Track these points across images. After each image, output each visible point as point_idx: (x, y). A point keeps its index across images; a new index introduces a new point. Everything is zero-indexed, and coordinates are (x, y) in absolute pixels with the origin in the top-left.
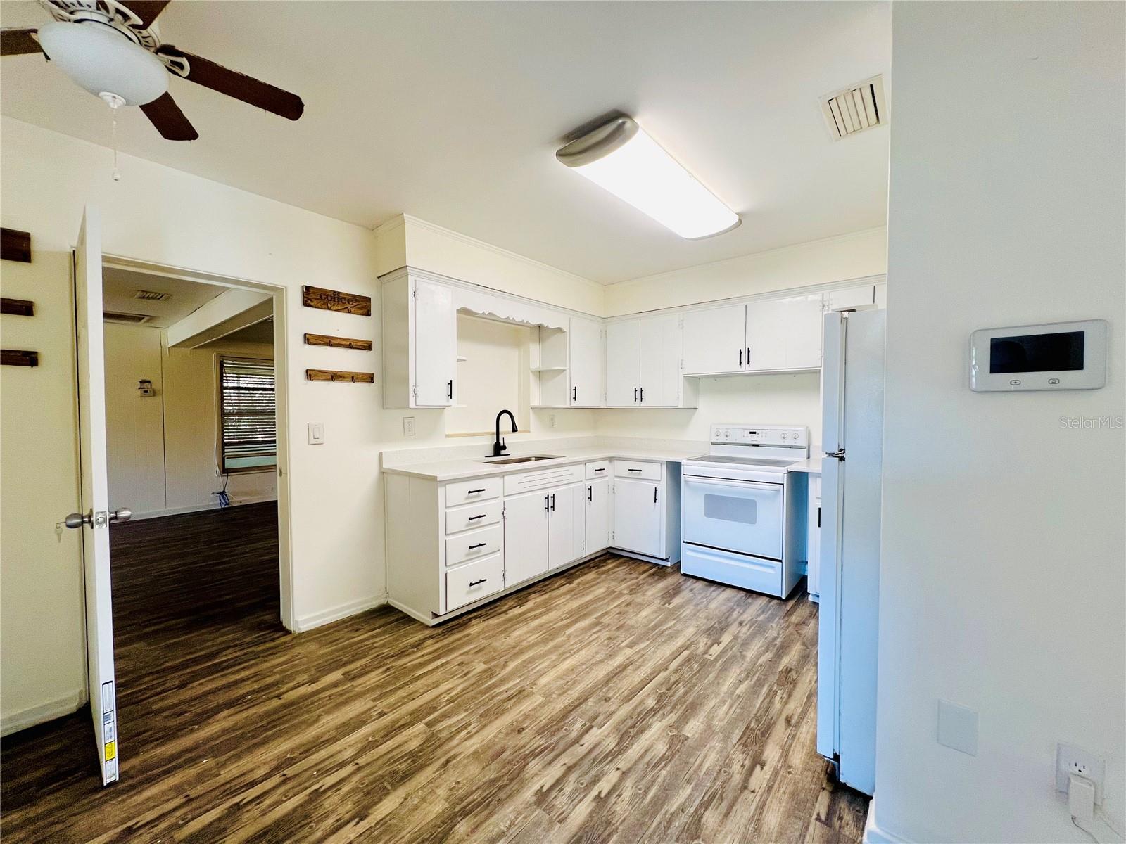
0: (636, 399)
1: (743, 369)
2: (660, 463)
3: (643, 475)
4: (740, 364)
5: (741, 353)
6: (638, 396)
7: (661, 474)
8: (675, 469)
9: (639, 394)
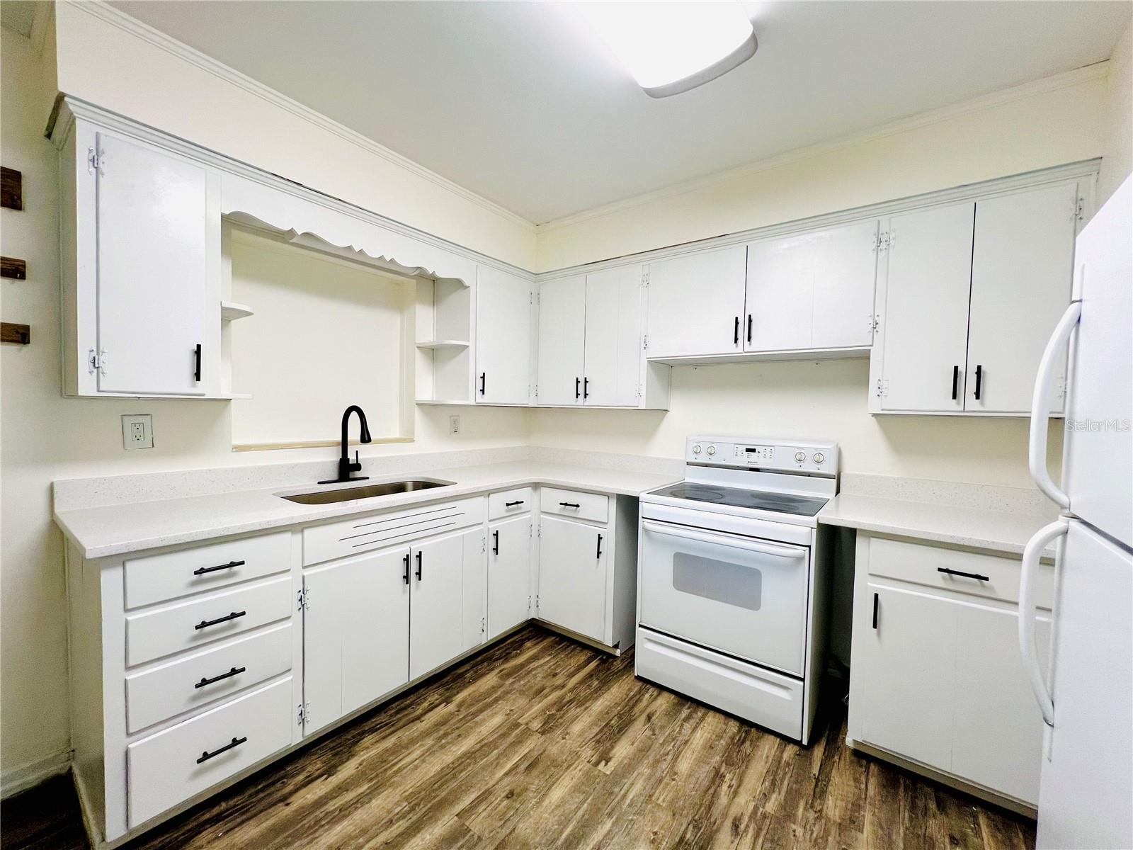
0: (578, 395)
1: (739, 349)
2: (608, 495)
3: (582, 513)
4: (736, 342)
5: (737, 323)
6: (581, 391)
7: (609, 513)
8: (629, 506)
9: (582, 387)
